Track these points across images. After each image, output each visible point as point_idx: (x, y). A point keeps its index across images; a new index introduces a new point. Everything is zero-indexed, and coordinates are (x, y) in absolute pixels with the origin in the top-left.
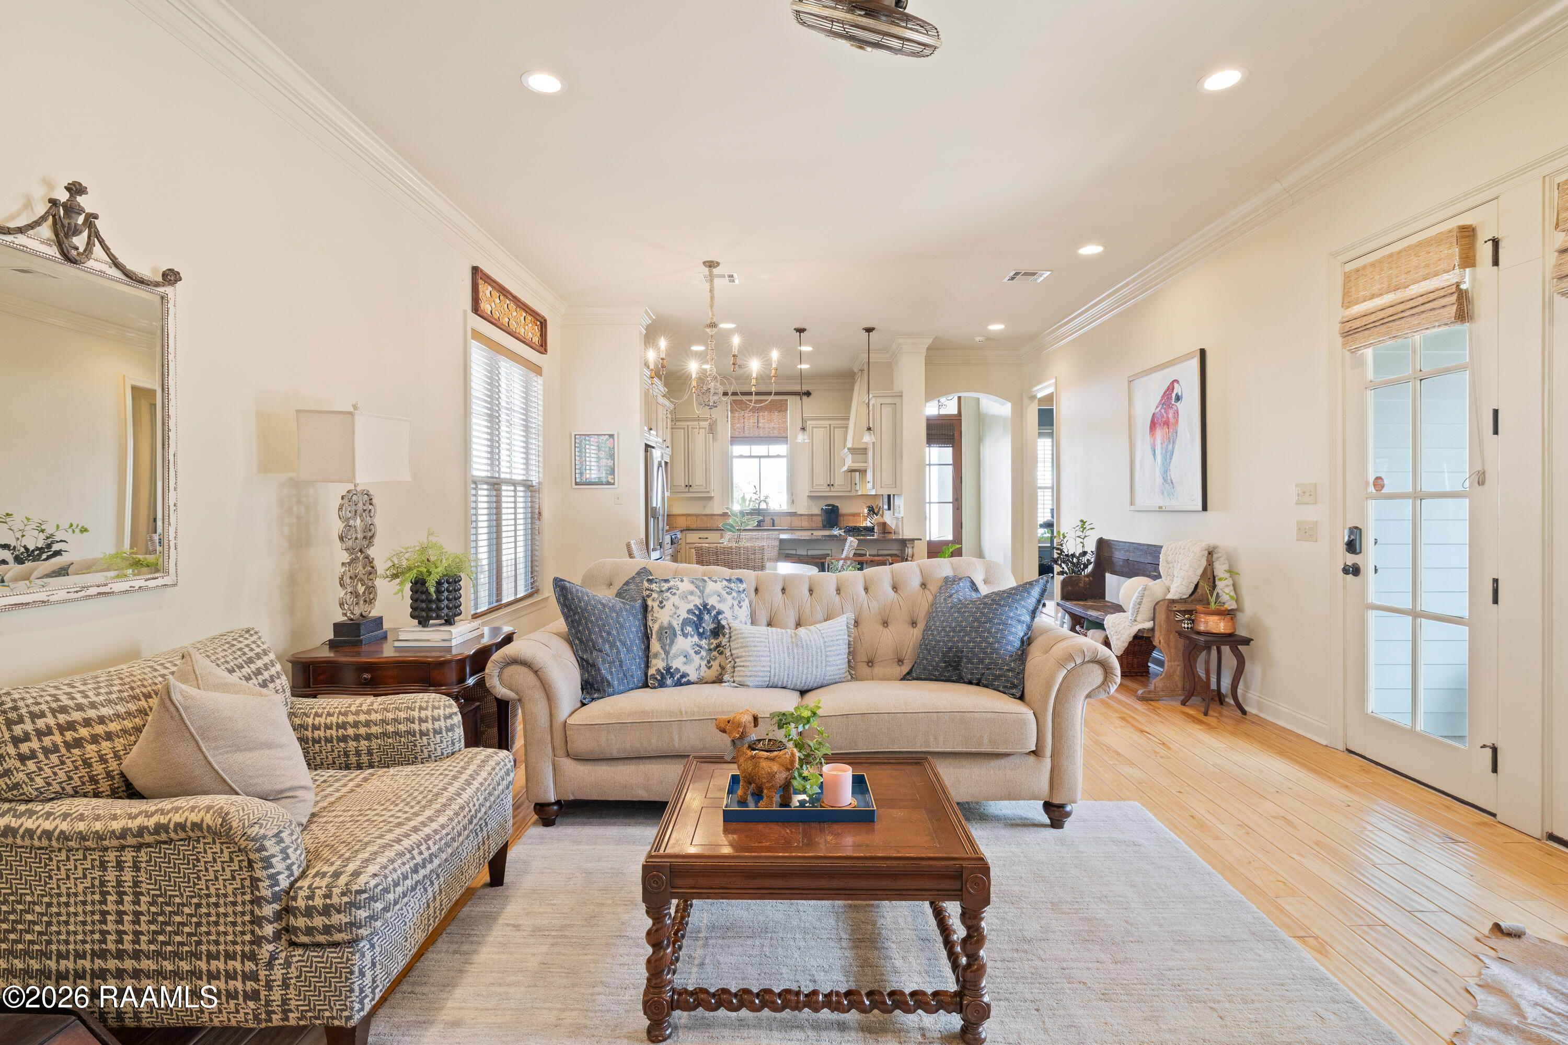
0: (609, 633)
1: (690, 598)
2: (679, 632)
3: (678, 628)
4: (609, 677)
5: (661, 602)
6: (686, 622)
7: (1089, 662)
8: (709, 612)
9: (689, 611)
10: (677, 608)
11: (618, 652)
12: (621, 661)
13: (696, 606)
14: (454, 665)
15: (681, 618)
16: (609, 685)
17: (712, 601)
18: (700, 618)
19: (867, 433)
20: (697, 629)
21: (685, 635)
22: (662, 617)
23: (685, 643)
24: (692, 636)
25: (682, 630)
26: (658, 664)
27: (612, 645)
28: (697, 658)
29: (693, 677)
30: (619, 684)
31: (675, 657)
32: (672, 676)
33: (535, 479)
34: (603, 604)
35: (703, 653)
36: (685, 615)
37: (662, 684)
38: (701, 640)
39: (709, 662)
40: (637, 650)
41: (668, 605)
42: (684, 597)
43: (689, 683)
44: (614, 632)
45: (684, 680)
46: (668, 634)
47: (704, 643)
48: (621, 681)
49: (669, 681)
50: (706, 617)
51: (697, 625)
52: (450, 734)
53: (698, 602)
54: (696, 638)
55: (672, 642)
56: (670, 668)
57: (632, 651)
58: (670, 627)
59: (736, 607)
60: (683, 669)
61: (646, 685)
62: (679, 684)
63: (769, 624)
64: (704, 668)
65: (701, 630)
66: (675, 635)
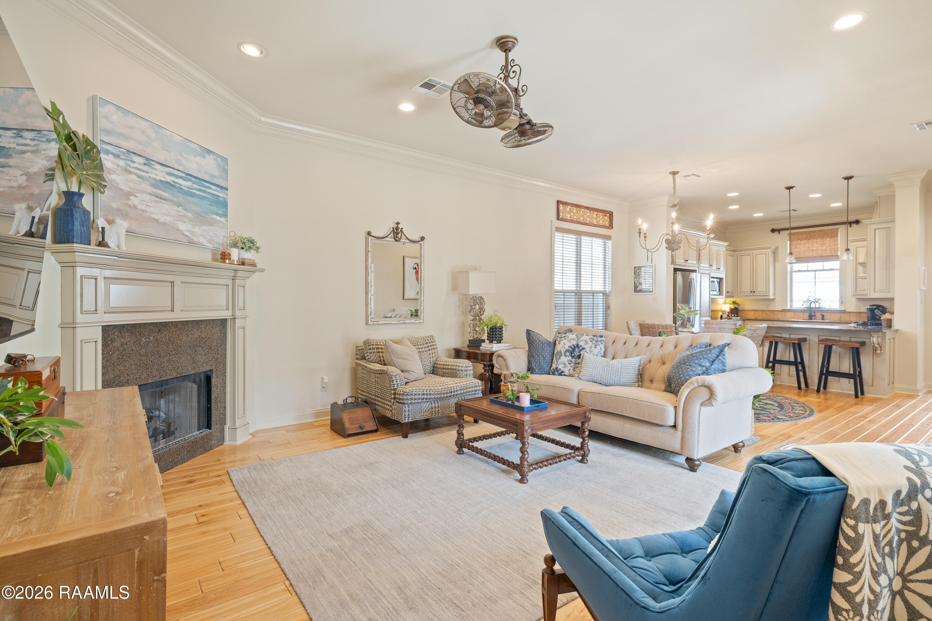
0: (538, 352)
1: (572, 341)
2: (563, 354)
3: (563, 353)
4: (535, 368)
5: (559, 342)
6: (567, 351)
7: (702, 386)
8: (578, 348)
9: (570, 347)
10: (565, 344)
11: (540, 359)
12: (540, 362)
13: (573, 345)
14: (488, 356)
15: (565, 349)
16: (534, 371)
17: (582, 344)
18: (574, 350)
20: (572, 354)
21: (565, 356)
22: (559, 348)
23: (565, 359)
24: (568, 357)
25: (565, 354)
26: (554, 366)
27: (538, 356)
28: (569, 366)
29: (567, 373)
30: (538, 371)
31: (560, 364)
32: (558, 371)
33: (608, 290)
34: (539, 341)
35: (572, 364)
36: (568, 348)
37: (553, 374)
38: (572, 359)
39: (574, 368)
40: (548, 358)
41: (562, 343)
42: (569, 341)
43: (565, 375)
44: (540, 351)
45: (562, 374)
46: (559, 354)
47: (573, 360)
48: (539, 369)
49: (556, 373)
50: (577, 350)
51: (571, 353)
53: (575, 343)
54: (570, 358)
55: (560, 358)
56: (557, 368)
57: (546, 359)
58: (560, 352)
59: (593, 347)
60: (563, 369)
61: (549, 374)
62: (560, 374)
64: (572, 370)
65: (573, 355)
66: (561, 355)
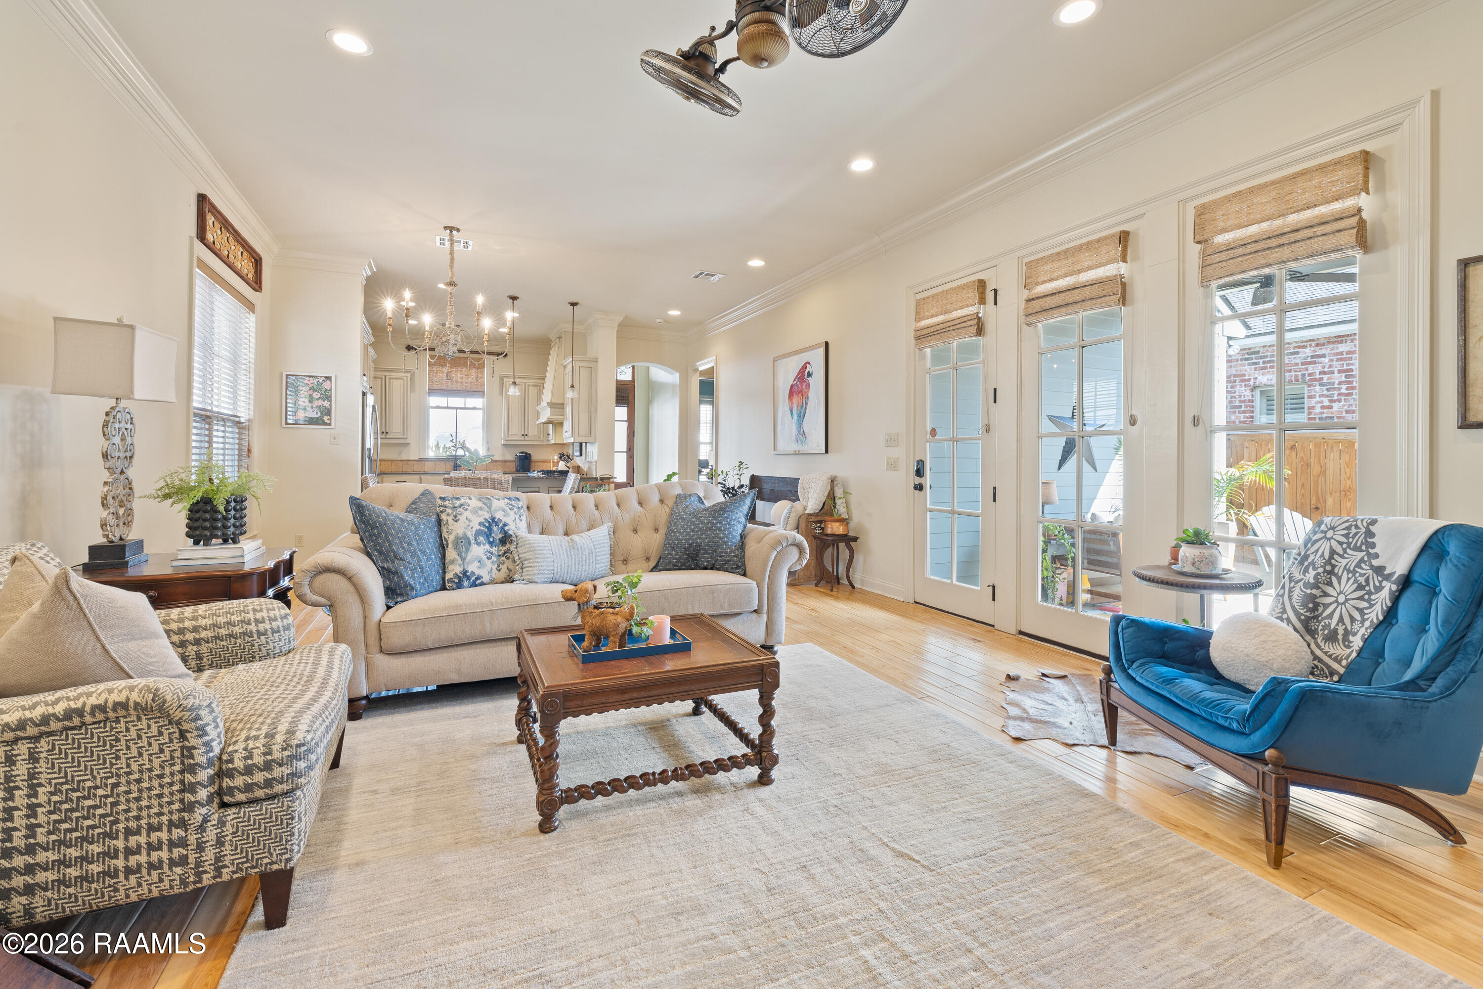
0: (409, 544)
1: (480, 512)
2: (473, 542)
3: (472, 538)
4: (412, 582)
5: (455, 517)
6: (478, 533)
7: (791, 545)
8: (497, 524)
9: (481, 524)
10: (470, 521)
11: (419, 560)
12: (422, 568)
13: (485, 519)
14: (255, 577)
15: (474, 530)
16: (412, 588)
17: (499, 515)
18: (490, 529)
19: (571, 390)
20: (488, 538)
21: (479, 544)
22: (456, 529)
23: (479, 551)
24: (484, 544)
25: (476, 540)
26: (454, 570)
27: (413, 554)
28: (489, 563)
29: (486, 579)
30: (421, 588)
31: (470, 562)
32: (468, 578)
33: (244, 415)
34: (401, 519)
35: (494, 558)
36: (478, 527)
37: (459, 586)
38: (491, 547)
39: (499, 566)
40: (435, 559)
41: (462, 518)
42: (475, 512)
43: (482, 584)
44: (414, 543)
45: (478, 582)
46: (463, 543)
47: (494, 550)
48: (422, 586)
49: (466, 583)
50: (495, 528)
51: (488, 535)
52: (287, 632)
53: (487, 516)
54: (487, 546)
55: (468, 550)
56: (467, 572)
57: (431, 559)
58: (465, 537)
59: (517, 520)
60: (478, 572)
61: (444, 588)
62: (474, 585)
63: (542, 533)
64: (495, 571)
65: (491, 540)
66: (470, 544)
